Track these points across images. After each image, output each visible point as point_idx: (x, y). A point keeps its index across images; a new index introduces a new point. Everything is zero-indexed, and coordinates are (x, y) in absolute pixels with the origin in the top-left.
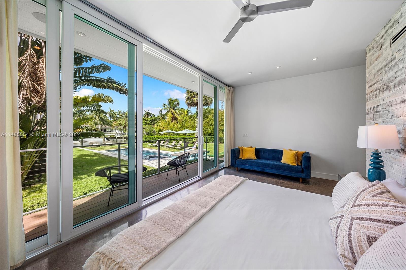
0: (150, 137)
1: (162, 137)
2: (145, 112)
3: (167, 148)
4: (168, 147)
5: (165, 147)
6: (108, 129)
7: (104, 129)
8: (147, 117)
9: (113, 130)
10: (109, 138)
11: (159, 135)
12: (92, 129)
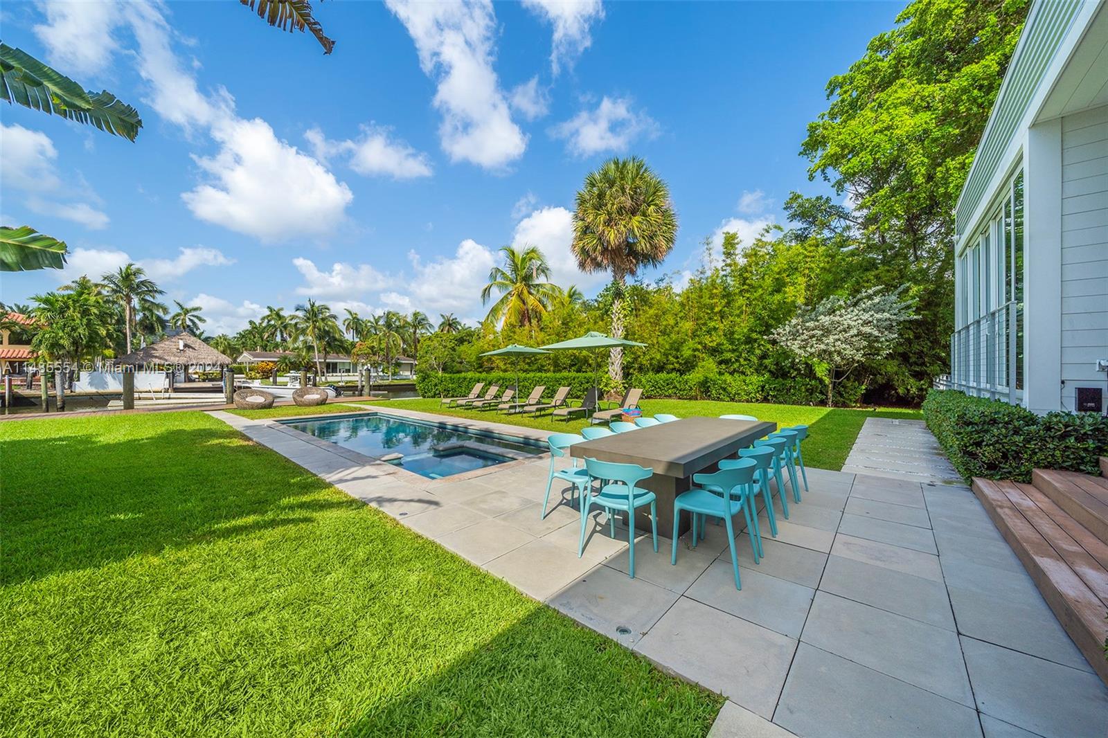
0: (451, 379)
1: (489, 379)
2: (443, 320)
3: (510, 414)
4: (513, 411)
5: (501, 409)
6: (344, 363)
7: (333, 363)
8: (448, 331)
9: (355, 365)
10: (343, 387)
11: (480, 372)
12: (300, 362)
